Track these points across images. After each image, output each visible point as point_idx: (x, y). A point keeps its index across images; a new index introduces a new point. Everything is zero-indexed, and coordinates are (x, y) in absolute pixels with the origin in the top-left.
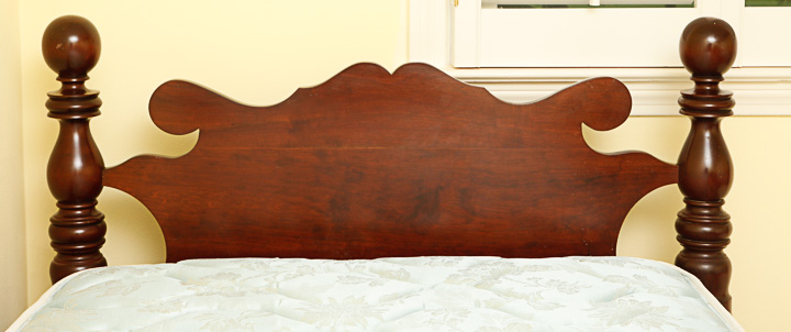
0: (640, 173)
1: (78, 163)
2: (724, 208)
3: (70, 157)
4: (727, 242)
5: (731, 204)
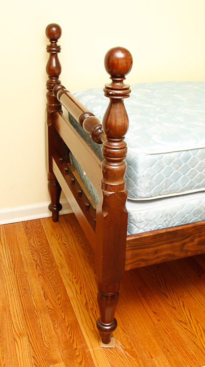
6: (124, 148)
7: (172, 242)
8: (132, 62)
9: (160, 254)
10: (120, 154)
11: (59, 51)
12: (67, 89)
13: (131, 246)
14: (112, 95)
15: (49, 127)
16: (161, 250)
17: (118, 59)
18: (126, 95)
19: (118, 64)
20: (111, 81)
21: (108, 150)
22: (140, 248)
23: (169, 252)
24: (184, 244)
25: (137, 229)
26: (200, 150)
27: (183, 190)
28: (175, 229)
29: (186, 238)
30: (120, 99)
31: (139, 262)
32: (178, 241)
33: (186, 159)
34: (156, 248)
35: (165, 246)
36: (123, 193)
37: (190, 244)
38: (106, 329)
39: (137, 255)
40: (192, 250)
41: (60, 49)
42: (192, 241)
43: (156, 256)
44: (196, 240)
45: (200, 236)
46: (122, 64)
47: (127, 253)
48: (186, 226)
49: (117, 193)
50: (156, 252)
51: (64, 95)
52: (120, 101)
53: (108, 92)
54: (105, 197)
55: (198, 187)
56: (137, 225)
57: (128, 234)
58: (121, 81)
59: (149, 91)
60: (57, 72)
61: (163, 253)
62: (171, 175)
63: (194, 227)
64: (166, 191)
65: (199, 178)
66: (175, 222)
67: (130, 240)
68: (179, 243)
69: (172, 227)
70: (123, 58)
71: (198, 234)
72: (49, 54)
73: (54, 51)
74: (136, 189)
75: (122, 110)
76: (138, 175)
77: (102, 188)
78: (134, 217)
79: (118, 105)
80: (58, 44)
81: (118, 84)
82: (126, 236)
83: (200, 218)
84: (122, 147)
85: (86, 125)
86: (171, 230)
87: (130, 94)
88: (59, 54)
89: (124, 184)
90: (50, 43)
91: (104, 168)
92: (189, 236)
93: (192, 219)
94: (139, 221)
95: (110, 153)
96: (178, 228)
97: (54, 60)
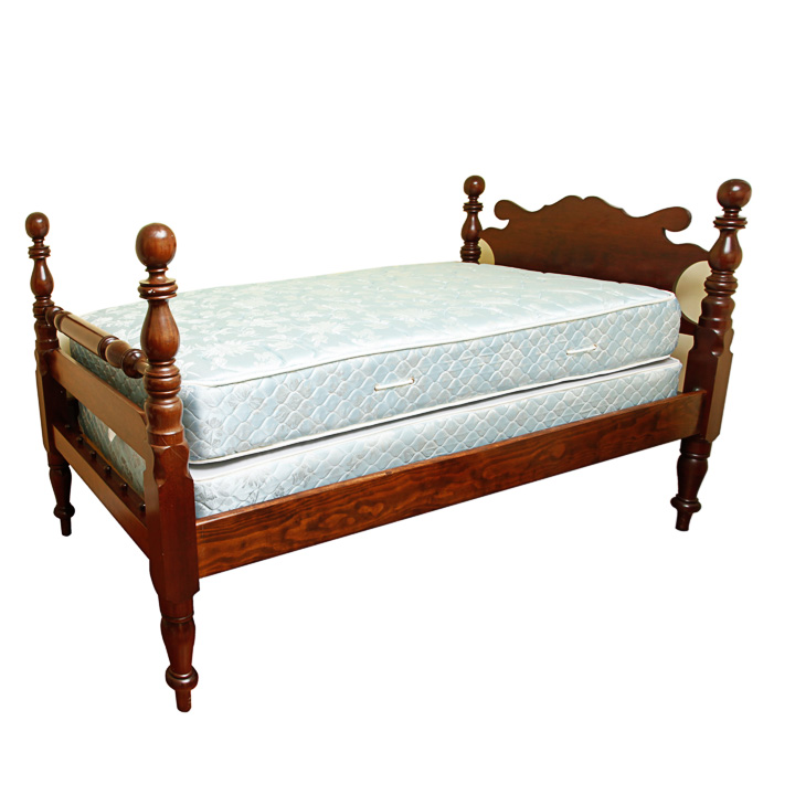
0: (692, 253)
1: (473, 228)
2: (734, 275)
3: (470, 226)
4: (734, 292)
5: (737, 274)
6: (176, 374)
7: (266, 527)
8: (175, 245)
9: (249, 549)
10: (172, 385)
11: (47, 254)
12: (66, 309)
13: (204, 536)
14: (152, 295)
15: (43, 378)
16: (252, 541)
17: (156, 240)
18: (171, 293)
19: (156, 247)
20: (147, 275)
21: (153, 381)
22: (217, 540)
23: (264, 545)
24: (285, 531)
25: (207, 509)
26: (289, 375)
27: (271, 443)
28: (268, 505)
29: (287, 519)
30: (163, 300)
31: (219, 564)
32: (277, 526)
33: (271, 390)
34: (243, 538)
35: (257, 534)
36: (182, 447)
37: (295, 530)
38: (183, 684)
39: (215, 551)
40: (300, 539)
41: (49, 251)
42: (297, 523)
43: (244, 552)
44: (304, 522)
45: (308, 516)
46: (162, 247)
47: (199, 547)
48: (284, 500)
49: (173, 447)
50: (243, 545)
51: (65, 320)
52: (164, 303)
53: (144, 291)
54: (157, 455)
55: (293, 437)
56: (207, 503)
57: (198, 516)
58: (163, 273)
59: (193, 302)
60: (47, 287)
61: (254, 547)
62: (250, 418)
63: (298, 500)
64: (246, 446)
65: (293, 420)
66: (266, 495)
67: (201, 526)
68: (277, 529)
69: (263, 502)
70: (164, 239)
71: (305, 512)
72: (32, 262)
73: (42, 254)
74: (199, 445)
75: (168, 317)
76: (200, 421)
77: (150, 443)
78: (202, 490)
79: (162, 309)
80: (45, 243)
81: (160, 278)
82: (194, 519)
83: (305, 487)
84: (174, 373)
85: (110, 354)
86: (261, 507)
87: (177, 292)
88: (48, 260)
89: (181, 432)
90: (32, 244)
91: (151, 410)
92: (292, 516)
93: (293, 490)
94: (210, 496)
95: (156, 385)
96: (272, 504)
97: (42, 268)
